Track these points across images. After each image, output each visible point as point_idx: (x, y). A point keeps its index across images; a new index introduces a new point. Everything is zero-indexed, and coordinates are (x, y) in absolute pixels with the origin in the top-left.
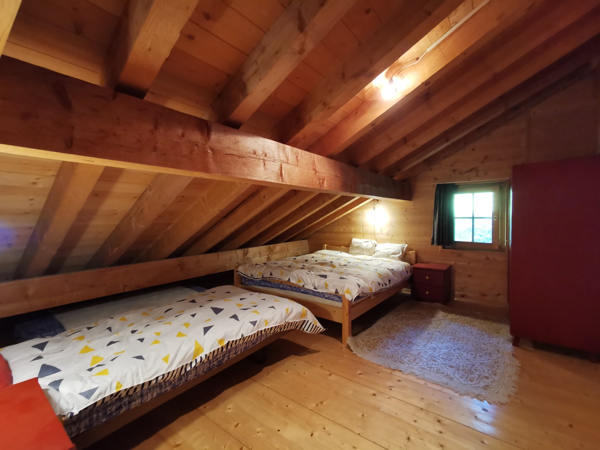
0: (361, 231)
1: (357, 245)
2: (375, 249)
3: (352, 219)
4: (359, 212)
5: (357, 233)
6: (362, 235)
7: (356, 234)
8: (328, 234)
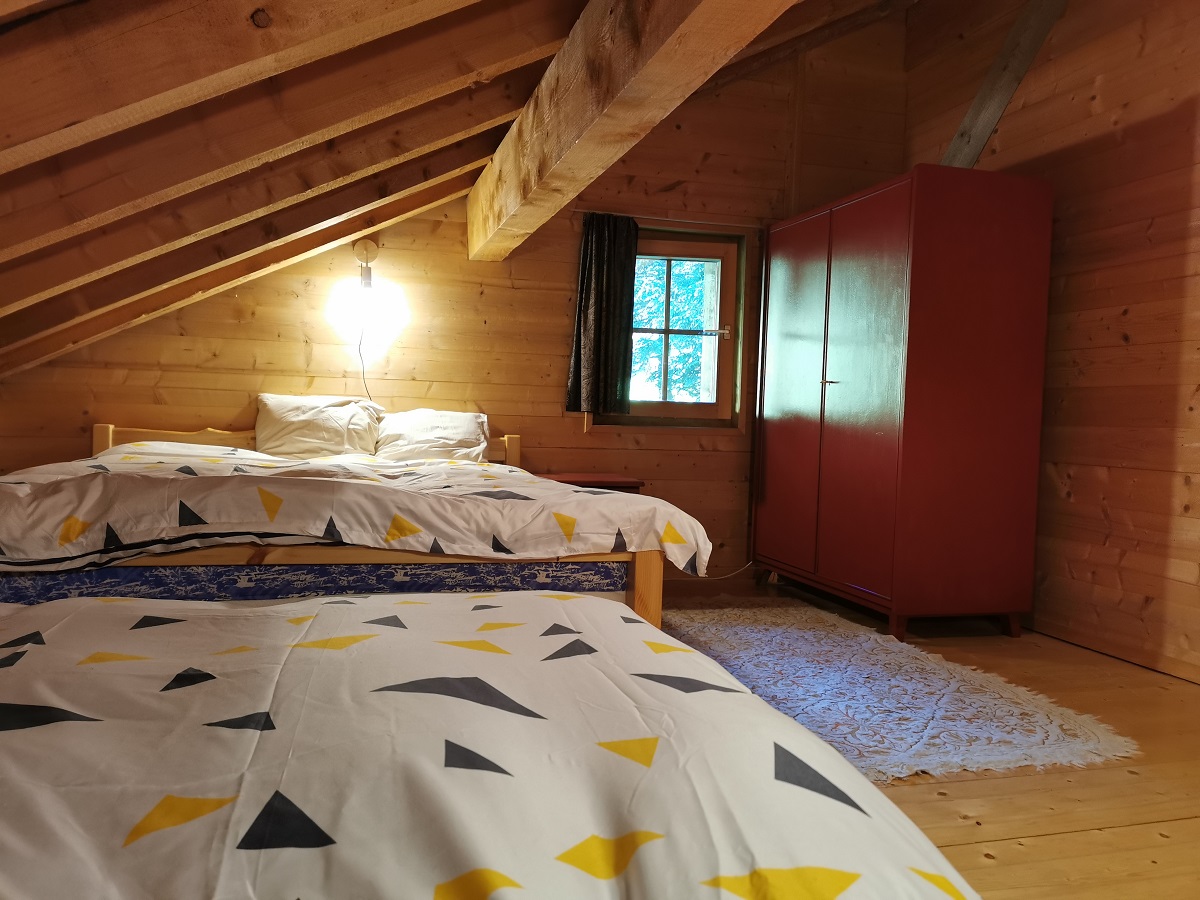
0: (300, 362)
1: (303, 417)
2: (377, 429)
3: (259, 310)
4: (295, 283)
5: (282, 372)
6: (304, 380)
7: (276, 372)
8: (120, 374)
